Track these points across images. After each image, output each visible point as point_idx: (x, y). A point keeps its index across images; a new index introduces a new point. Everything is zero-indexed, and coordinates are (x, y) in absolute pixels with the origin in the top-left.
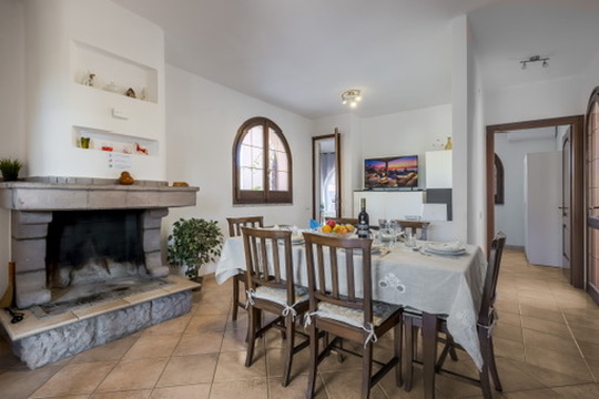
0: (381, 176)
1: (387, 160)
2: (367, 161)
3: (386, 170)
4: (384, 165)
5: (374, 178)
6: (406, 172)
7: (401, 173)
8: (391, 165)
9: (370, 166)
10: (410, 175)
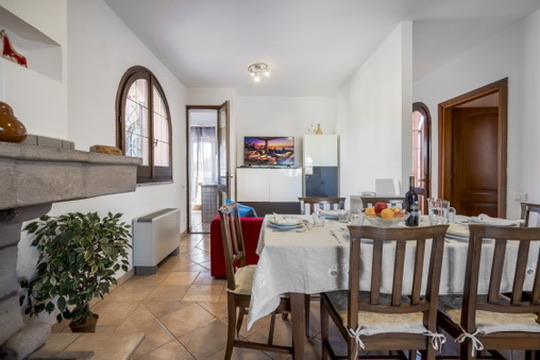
0: (261, 154)
1: (267, 139)
2: (246, 139)
3: (266, 147)
4: (263, 144)
5: (254, 155)
6: (284, 151)
7: (279, 152)
8: (271, 144)
9: (250, 144)
10: (288, 153)
